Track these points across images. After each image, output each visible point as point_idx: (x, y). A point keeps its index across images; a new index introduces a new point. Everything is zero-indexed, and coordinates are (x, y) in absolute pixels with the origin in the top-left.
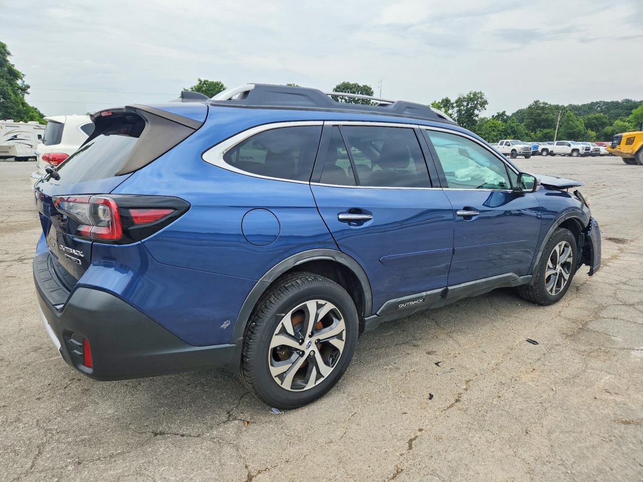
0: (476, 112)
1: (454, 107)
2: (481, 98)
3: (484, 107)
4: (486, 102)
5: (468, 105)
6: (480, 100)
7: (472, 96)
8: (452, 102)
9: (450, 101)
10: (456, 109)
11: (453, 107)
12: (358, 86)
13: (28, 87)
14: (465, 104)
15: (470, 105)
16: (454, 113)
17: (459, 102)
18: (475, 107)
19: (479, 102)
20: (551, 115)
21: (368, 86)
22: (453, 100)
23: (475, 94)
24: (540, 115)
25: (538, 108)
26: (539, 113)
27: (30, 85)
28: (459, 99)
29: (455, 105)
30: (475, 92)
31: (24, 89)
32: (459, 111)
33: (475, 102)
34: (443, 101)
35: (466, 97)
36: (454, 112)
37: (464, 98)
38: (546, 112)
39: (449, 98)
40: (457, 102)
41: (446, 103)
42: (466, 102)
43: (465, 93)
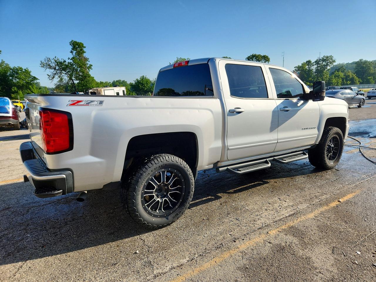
0: (328, 67)
2: (331, 59)
4: (334, 61)
6: (330, 60)
7: (325, 58)
8: (312, 62)
10: (316, 66)
11: (313, 65)
12: (261, 56)
14: (320, 63)
15: (324, 64)
17: (317, 62)
18: (327, 65)
19: (330, 62)
21: (267, 55)
22: (313, 61)
23: (327, 57)
25: (361, 63)
28: (317, 60)
29: (314, 64)
32: (318, 67)
33: (328, 62)
34: (307, 62)
36: (314, 68)
37: (320, 60)
39: (311, 60)
40: (315, 62)
41: (309, 62)
42: (322, 62)
43: (321, 57)
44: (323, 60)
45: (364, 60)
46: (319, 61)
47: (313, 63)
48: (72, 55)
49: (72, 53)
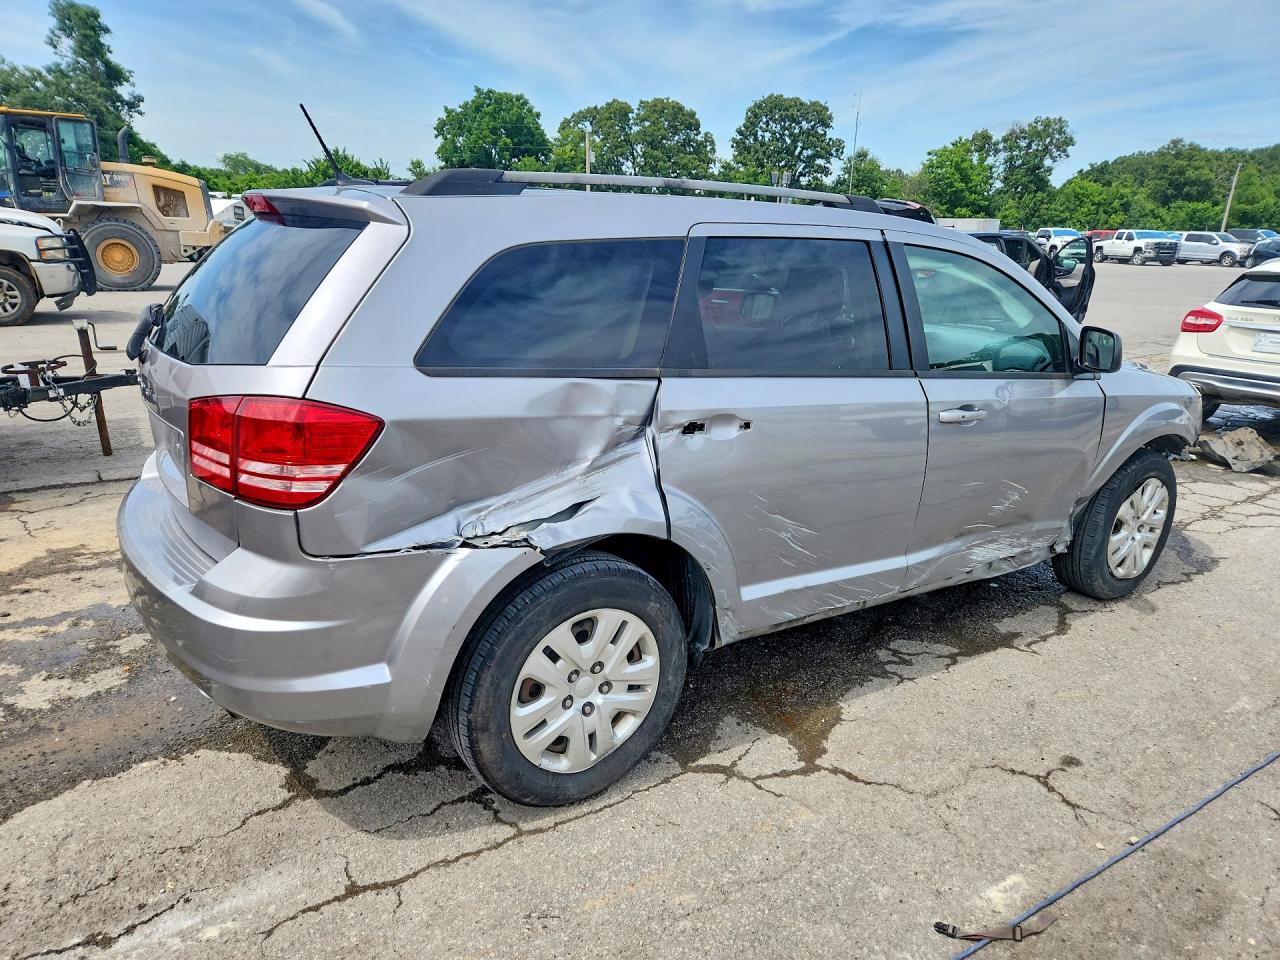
0: (1048, 162)
1: (1000, 151)
2: (1060, 133)
3: (1065, 151)
4: (1071, 140)
5: (1029, 146)
6: (1057, 136)
7: (1040, 128)
8: (994, 140)
9: (990, 138)
10: (1003, 156)
11: (997, 151)
12: (802, 104)
13: (140, 99)
14: (1023, 143)
15: (1034, 147)
16: (997, 164)
17: (1011, 140)
18: (1046, 150)
19: (1054, 141)
20: (1206, 171)
21: (822, 102)
22: (997, 135)
23: (1047, 124)
24: (1181, 172)
25: (1178, 155)
26: (1182, 166)
27: (143, 95)
28: (1013, 132)
29: (1001, 146)
30: (1047, 119)
31: (133, 104)
32: (1010, 160)
33: (1048, 140)
34: (976, 138)
35: (1027, 129)
36: (998, 162)
37: (1022, 132)
38: (1196, 164)
39: (991, 132)
40: (1005, 140)
41: (983, 142)
42: (1027, 141)
43: (1026, 120)
44: (1034, 134)
45: (1187, 142)
46: (1017, 138)
47: (997, 143)
48: (56, 53)
49: (55, 47)
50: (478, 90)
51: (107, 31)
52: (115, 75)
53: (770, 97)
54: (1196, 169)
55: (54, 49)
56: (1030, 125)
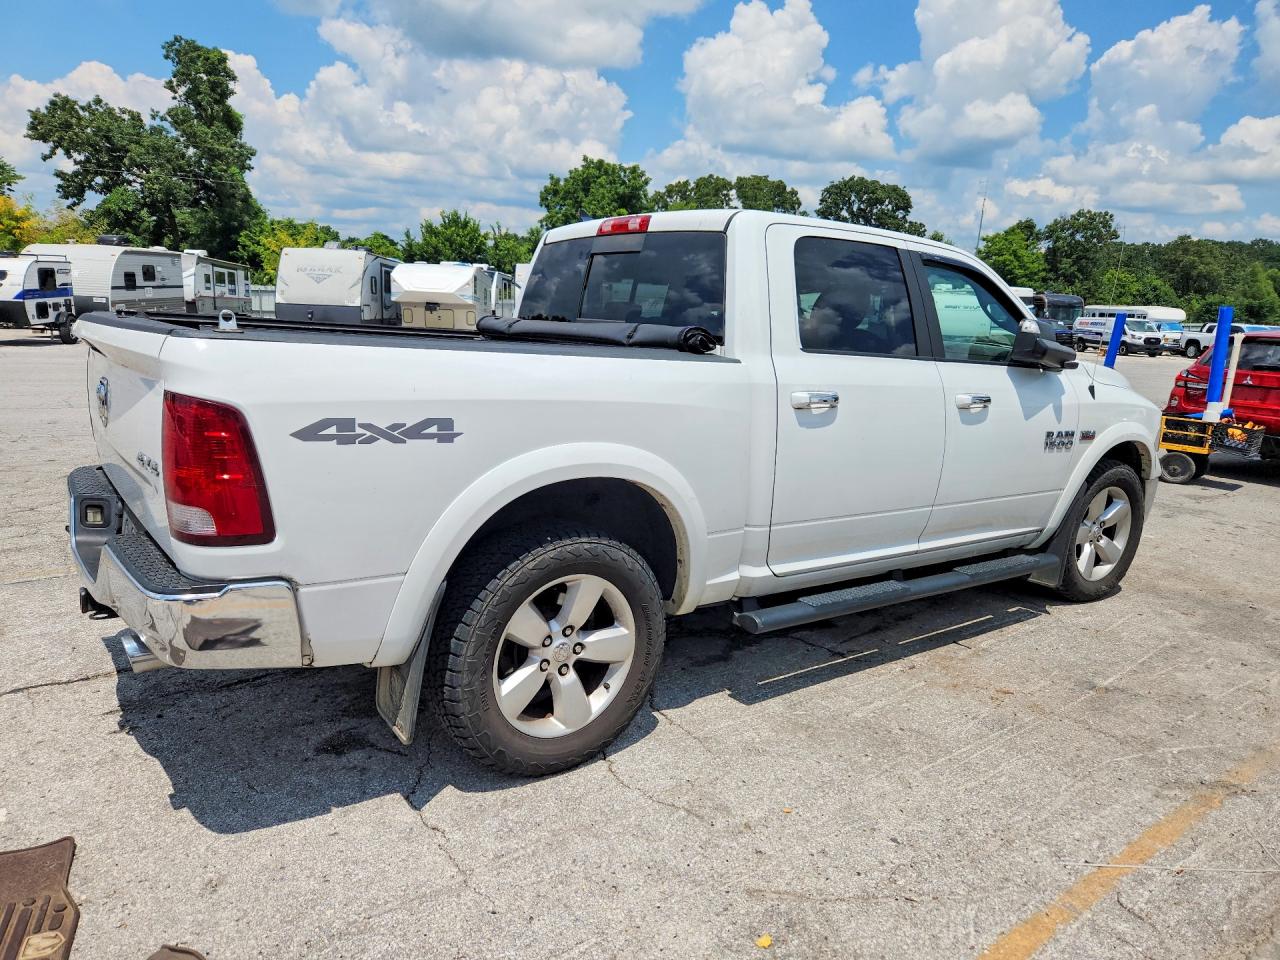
2: (1105, 226)
4: (1115, 231)
6: (1102, 230)
7: (1082, 220)
8: (1038, 228)
9: (1034, 226)
11: (1040, 240)
12: (881, 187)
14: (1066, 234)
15: (1077, 238)
17: (1052, 232)
19: (1096, 234)
20: (1216, 267)
21: (900, 186)
22: (1042, 224)
23: (1091, 217)
24: (1193, 267)
25: (1186, 251)
26: (1194, 261)
28: (1055, 223)
29: (1044, 235)
30: (1090, 212)
31: (245, 158)
33: (1090, 232)
34: (1020, 225)
35: (1070, 220)
37: (1065, 222)
38: (1205, 260)
39: (1034, 221)
40: (1049, 229)
42: (1070, 232)
44: (1077, 226)
45: (1196, 237)
46: (1062, 228)
47: (1041, 232)
49: (173, 92)
50: (585, 159)
51: (234, 79)
52: (233, 123)
53: (852, 179)
54: (1207, 264)
55: (173, 94)
56: (1072, 216)
